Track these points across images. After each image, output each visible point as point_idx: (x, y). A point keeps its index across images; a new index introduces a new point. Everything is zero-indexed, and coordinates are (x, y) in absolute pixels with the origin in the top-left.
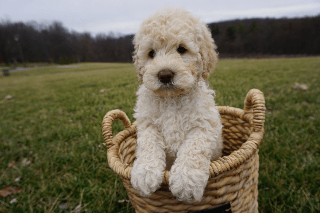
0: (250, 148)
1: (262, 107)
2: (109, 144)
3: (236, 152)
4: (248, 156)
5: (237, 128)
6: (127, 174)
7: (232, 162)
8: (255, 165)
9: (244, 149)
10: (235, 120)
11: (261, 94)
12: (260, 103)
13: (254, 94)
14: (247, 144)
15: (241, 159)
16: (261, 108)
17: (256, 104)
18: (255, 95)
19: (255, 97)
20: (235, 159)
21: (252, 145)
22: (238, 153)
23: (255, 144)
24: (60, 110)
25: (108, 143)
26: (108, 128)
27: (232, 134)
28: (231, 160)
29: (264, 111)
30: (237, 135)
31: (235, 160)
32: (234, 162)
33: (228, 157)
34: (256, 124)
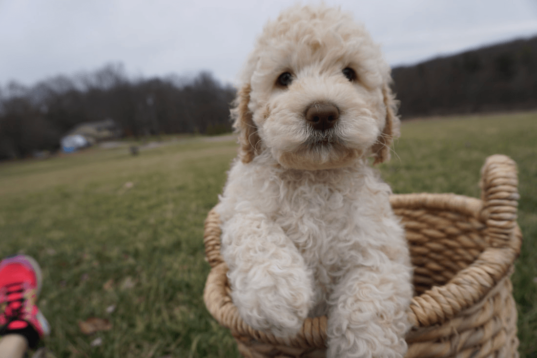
0: (471, 284)
1: (509, 192)
2: (214, 261)
3: (435, 289)
4: (466, 300)
5: (471, 238)
6: (222, 315)
7: (424, 311)
8: (498, 319)
9: (457, 284)
10: (468, 222)
11: (510, 165)
12: (504, 184)
13: (493, 166)
14: (466, 273)
15: (447, 307)
16: (505, 194)
17: (495, 186)
18: (495, 168)
19: (494, 171)
20: (433, 307)
21: (477, 275)
22: (440, 292)
23: (487, 276)
24: (193, 206)
25: (212, 258)
26: (212, 231)
27: (461, 251)
28: (423, 307)
29: (515, 203)
30: (471, 254)
31: (431, 308)
32: (428, 312)
33: (416, 300)
34: (494, 230)
